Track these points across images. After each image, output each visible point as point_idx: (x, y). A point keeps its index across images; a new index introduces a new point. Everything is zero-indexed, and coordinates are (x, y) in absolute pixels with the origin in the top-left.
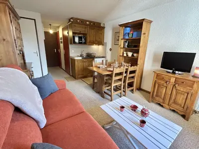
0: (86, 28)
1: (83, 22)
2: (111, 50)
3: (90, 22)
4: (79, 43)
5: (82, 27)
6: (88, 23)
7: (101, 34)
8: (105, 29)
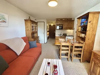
0: (63, 22)
1: (61, 20)
2: (76, 32)
3: (65, 19)
4: (59, 29)
5: (61, 22)
6: (64, 20)
7: (72, 24)
8: (75, 21)
